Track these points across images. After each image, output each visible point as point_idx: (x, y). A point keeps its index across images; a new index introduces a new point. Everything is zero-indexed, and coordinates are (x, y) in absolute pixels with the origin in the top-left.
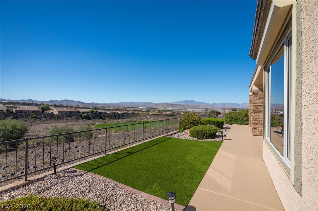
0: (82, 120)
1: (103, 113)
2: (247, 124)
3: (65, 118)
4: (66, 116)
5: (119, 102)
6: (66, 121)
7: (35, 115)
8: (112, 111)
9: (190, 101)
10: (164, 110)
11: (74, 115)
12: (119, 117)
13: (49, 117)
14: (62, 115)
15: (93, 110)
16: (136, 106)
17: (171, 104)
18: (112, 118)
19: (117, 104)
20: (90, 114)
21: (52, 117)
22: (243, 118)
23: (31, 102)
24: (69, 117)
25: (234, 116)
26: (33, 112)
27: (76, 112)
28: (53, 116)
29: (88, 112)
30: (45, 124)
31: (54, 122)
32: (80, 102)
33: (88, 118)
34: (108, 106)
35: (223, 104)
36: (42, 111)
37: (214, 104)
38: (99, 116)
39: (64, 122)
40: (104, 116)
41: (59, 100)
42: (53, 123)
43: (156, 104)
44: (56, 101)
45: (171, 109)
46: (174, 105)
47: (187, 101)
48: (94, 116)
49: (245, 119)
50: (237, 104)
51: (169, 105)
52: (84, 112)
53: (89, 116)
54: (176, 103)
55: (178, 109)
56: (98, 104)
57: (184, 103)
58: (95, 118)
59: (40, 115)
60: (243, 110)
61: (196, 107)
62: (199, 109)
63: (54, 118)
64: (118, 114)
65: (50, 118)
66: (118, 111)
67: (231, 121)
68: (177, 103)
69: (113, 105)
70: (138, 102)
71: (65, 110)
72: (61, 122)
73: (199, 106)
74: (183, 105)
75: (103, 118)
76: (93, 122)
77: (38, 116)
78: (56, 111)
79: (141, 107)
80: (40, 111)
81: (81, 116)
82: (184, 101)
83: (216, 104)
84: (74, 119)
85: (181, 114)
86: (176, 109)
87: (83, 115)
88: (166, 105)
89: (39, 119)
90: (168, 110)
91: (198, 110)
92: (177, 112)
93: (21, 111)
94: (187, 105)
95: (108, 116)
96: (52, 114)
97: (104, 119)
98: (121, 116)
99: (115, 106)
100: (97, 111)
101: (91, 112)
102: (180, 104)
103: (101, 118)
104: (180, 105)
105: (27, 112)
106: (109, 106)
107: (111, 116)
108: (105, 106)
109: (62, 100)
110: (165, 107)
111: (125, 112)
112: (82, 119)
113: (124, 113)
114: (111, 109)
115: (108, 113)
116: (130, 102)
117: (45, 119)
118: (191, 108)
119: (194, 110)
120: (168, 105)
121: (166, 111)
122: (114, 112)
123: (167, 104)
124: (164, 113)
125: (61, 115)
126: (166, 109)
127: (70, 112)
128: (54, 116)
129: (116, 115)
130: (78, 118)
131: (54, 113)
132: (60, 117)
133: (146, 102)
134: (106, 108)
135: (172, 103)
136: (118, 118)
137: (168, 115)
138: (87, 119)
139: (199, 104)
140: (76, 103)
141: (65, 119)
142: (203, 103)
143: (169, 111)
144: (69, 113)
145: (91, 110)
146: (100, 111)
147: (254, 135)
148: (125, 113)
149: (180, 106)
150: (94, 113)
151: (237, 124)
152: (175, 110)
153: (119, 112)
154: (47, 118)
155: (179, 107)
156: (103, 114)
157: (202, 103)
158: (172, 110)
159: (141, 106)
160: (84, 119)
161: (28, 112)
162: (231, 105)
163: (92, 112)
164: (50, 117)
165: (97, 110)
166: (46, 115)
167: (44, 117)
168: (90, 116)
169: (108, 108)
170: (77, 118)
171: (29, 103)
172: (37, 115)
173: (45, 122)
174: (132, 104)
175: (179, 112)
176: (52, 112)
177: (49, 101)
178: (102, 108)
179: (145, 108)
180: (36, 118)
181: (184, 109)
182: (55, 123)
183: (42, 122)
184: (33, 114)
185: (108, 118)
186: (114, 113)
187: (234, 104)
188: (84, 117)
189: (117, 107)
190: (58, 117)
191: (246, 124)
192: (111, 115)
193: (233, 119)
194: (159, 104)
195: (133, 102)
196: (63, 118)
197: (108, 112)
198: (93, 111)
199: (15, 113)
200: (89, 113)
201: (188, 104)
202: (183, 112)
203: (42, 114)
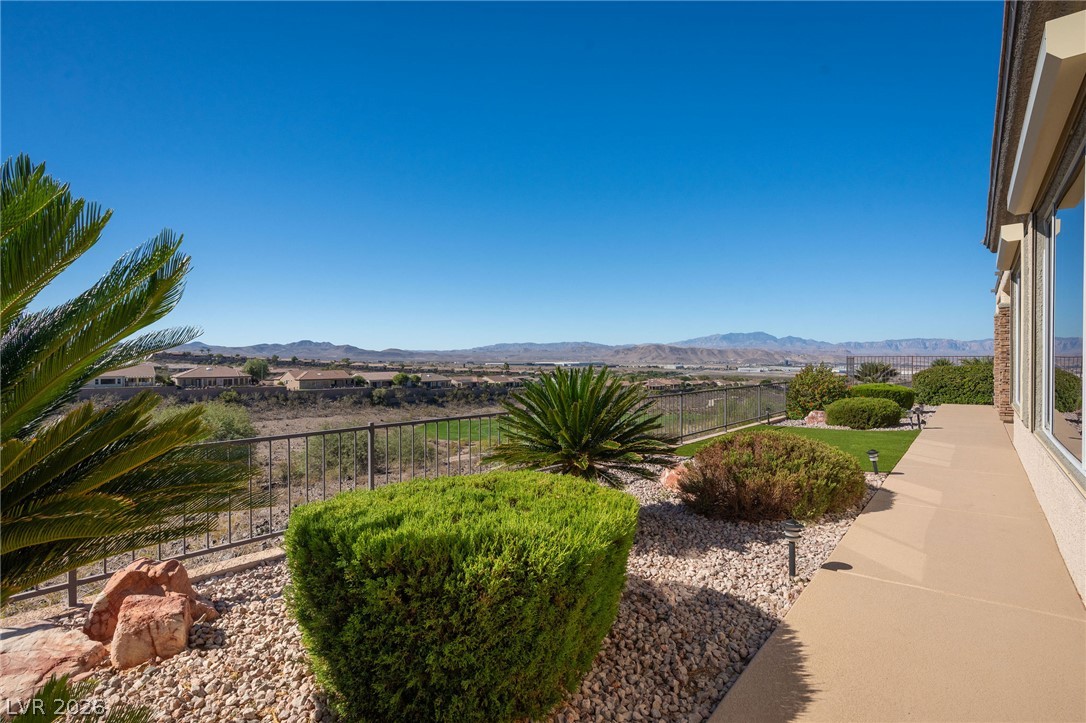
0: (374, 410)
1: (436, 385)
2: (989, 404)
3: (320, 401)
4: (324, 397)
5: (481, 346)
6: (325, 412)
7: (234, 394)
8: (466, 378)
9: (750, 334)
10: (648, 372)
11: (348, 392)
12: (492, 400)
13: (274, 400)
14: (311, 392)
15: (404, 374)
16: (541, 359)
17: (674, 350)
18: (468, 403)
19: (474, 351)
20: (396, 387)
21: (282, 397)
22: (975, 386)
23: (206, 353)
24: (334, 399)
25: (946, 380)
26: (228, 382)
27: (353, 380)
28: (286, 395)
29: (390, 383)
30: (265, 423)
31: (289, 414)
32: (349, 349)
33: (392, 400)
34: (443, 360)
35: (889, 344)
36: (253, 380)
37: (848, 344)
38: (424, 395)
39: (319, 416)
40: (443, 395)
41: (284, 342)
42: (288, 418)
43: (617, 351)
44: (276, 346)
45: (673, 367)
46: (685, 351)
47: (738, 334)
48: (411, 395)
49: (982, 387)
50: (953, 344)
51: (667, 351)
52: (379, 382)
53: (394, 396)
54: (693, 345)
55: (701, 368)
56: (411, 354)
57: (724, 345)
58: (413, 402)
59: (249, 392)
60: (977, 361)
61: (776, 356)
62: (787, 364)
63: (289, 402)
64: (488, 386)
65: (277, 403)
66: (485, 378)
67: (934, 393)
68: (696, 346)
69: (461, 355)
70: (550, 345)
71: (319, 374)
72: (311, 414)
73: (789, 353)
74: (720, 351)
75: (440, 400)
76: (408, 415)
77: (244, 397)
78: (292, 378)
79: (563, 363)
80: (246, 378)
81: (369, 395)
82: (727, 338)
83: (858, 345)
84: (348, 404)
85: (716, 385)
86: (695, 366)
87: (376, 392)
88: (654, 354)
89: (247, 405)
90: (664, 371)
91: (782, 368)
92: (701, 378)
93: (196, 381)
94: (736, 352)
95: (455, 396)
96: (283, 389)
97: (441, 405)
98: (499, 395)
99: (468, 359)
100: (419, 379)
101: (400, 383)
102: (709, 346)
103: (432, 402)
104: (710, 352)
105: (210, 385)
106: (449, 359)
107: (466, 396)
108: (433, 359)
109: (294, 344)
110: (649, 359)
111: (511, 379)
112: (373, 404)
113: (507, 384)
114: (456, 370)
115: (453, 386)
116: (520, 345)
117: (263, 404)
118: (755, 360)
119: (766, 369)
120: (664, 351)
121: (656, 375)
122: (475, 379)
123: (659, 347)
124: (651, 382)
125: (308, 392)
126: (657, 367)
127: (336, 382)
128: (290, 395)
129: (482, 392)
130: (361, 403)
131: (288, 387)
132: (306, 401)
133: (579, 343)
134: (439, 368)
135: (677, 346)
136: (488, 400)
137: (667, 391)
138: (388, 405)
139: (788, 347)
140: (338, 352)
141: (320, 404)
142: (804, 341)
143: (667, 373)
144: (333, 386)
145: (397, 373)
146: (427, 377)
147: (1005, 422)
148: (512, 384)
149: (709, 354)
150: (409, 383)
151: (956, 402)
152: (692, 369)
153: (491, 381)
154: (270, 401)
155: (706, 359)
156: (437, 387)
157: (798, 344)
158: (680, 371)
159: (561, 359)
160: (378, 404)
161: (215, 383)
162: (926, 348)
163: (404, 381)
164: (278, 398)
165: (419, 375)
166: (266, 394)
167: (261, 399)
168: (399, 395)
169: (446, 369)
170: (358, 403)
171: (200, 353)
172: (239, 394)
173: (264, 416)
174: (526, 350)
175: (707, 378)
176: (281, 383)
177: (254, 347)
178: (425, 368)
179: (577, 365)
180: (238, 401)
181: (724, 366)
182: (293, 418)
183: (256, 415)
184: (230, 390)
185: (455, 401)
186: (474, 384)
187: (937, 343)
188: (379, 398)
189: (475, 363)
190: (300, 398)
191: (985, 404)
192: (466, 392)
193: (942, 387)
194: (628, 349)
195: (531, 344)
196: (316, 403)
197: (453, 382)
198: (407, 379)
199: (179, 388)
200: (393, 386)
201: (740, 347)
202: (724, 378)
203: (254, 390)
